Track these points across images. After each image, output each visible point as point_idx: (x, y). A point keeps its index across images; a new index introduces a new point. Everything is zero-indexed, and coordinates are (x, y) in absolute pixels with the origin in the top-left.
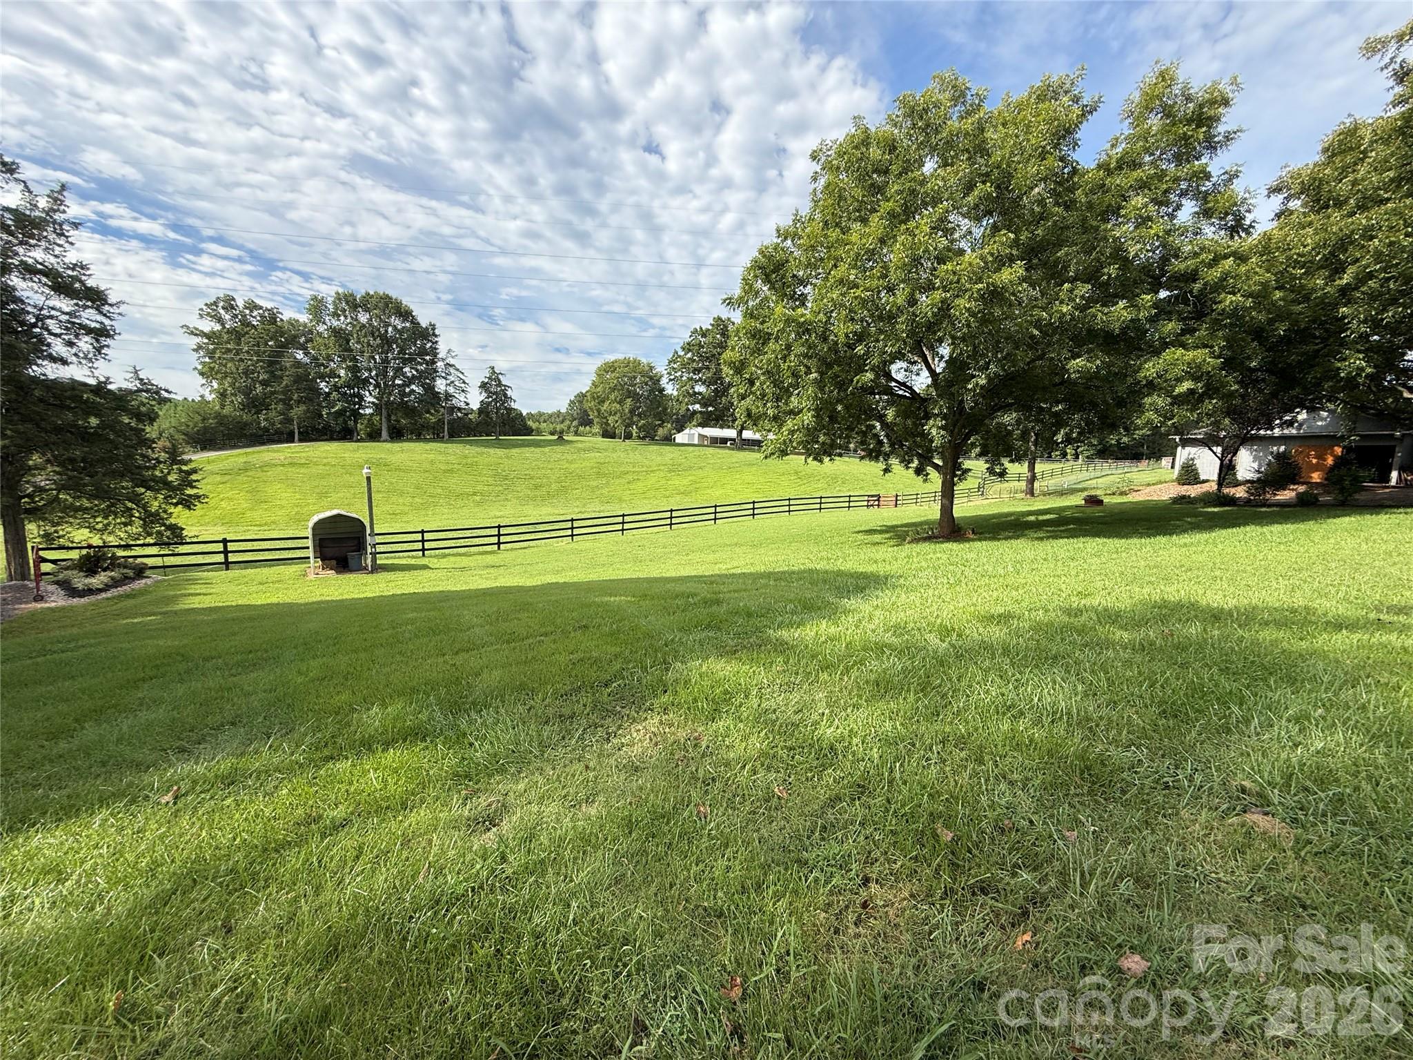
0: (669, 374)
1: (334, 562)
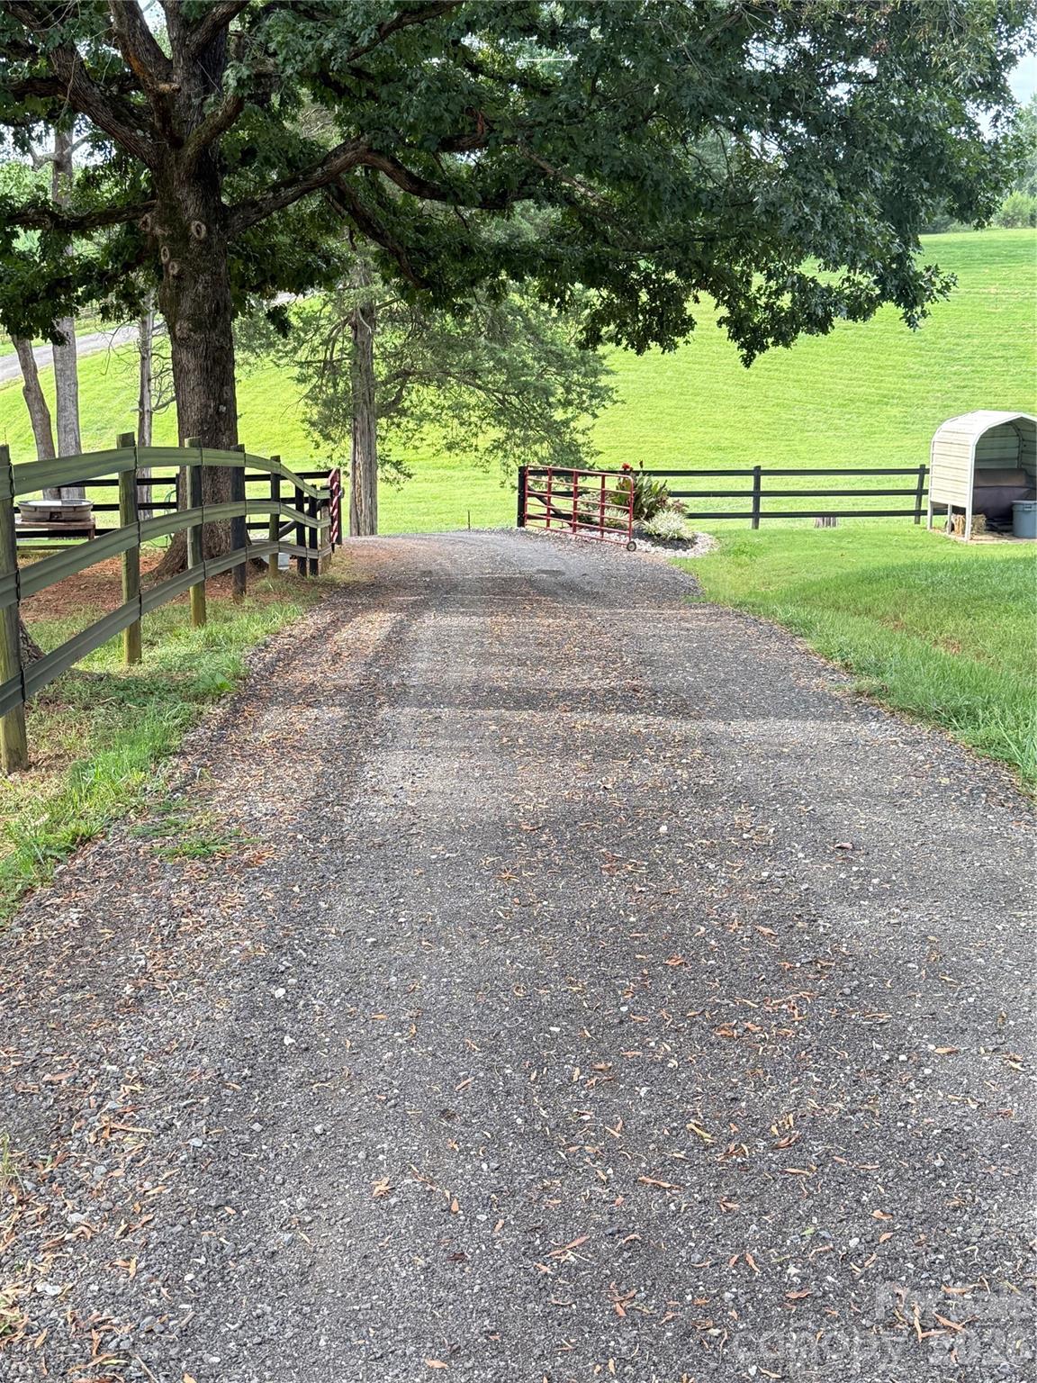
1: (982, 519)
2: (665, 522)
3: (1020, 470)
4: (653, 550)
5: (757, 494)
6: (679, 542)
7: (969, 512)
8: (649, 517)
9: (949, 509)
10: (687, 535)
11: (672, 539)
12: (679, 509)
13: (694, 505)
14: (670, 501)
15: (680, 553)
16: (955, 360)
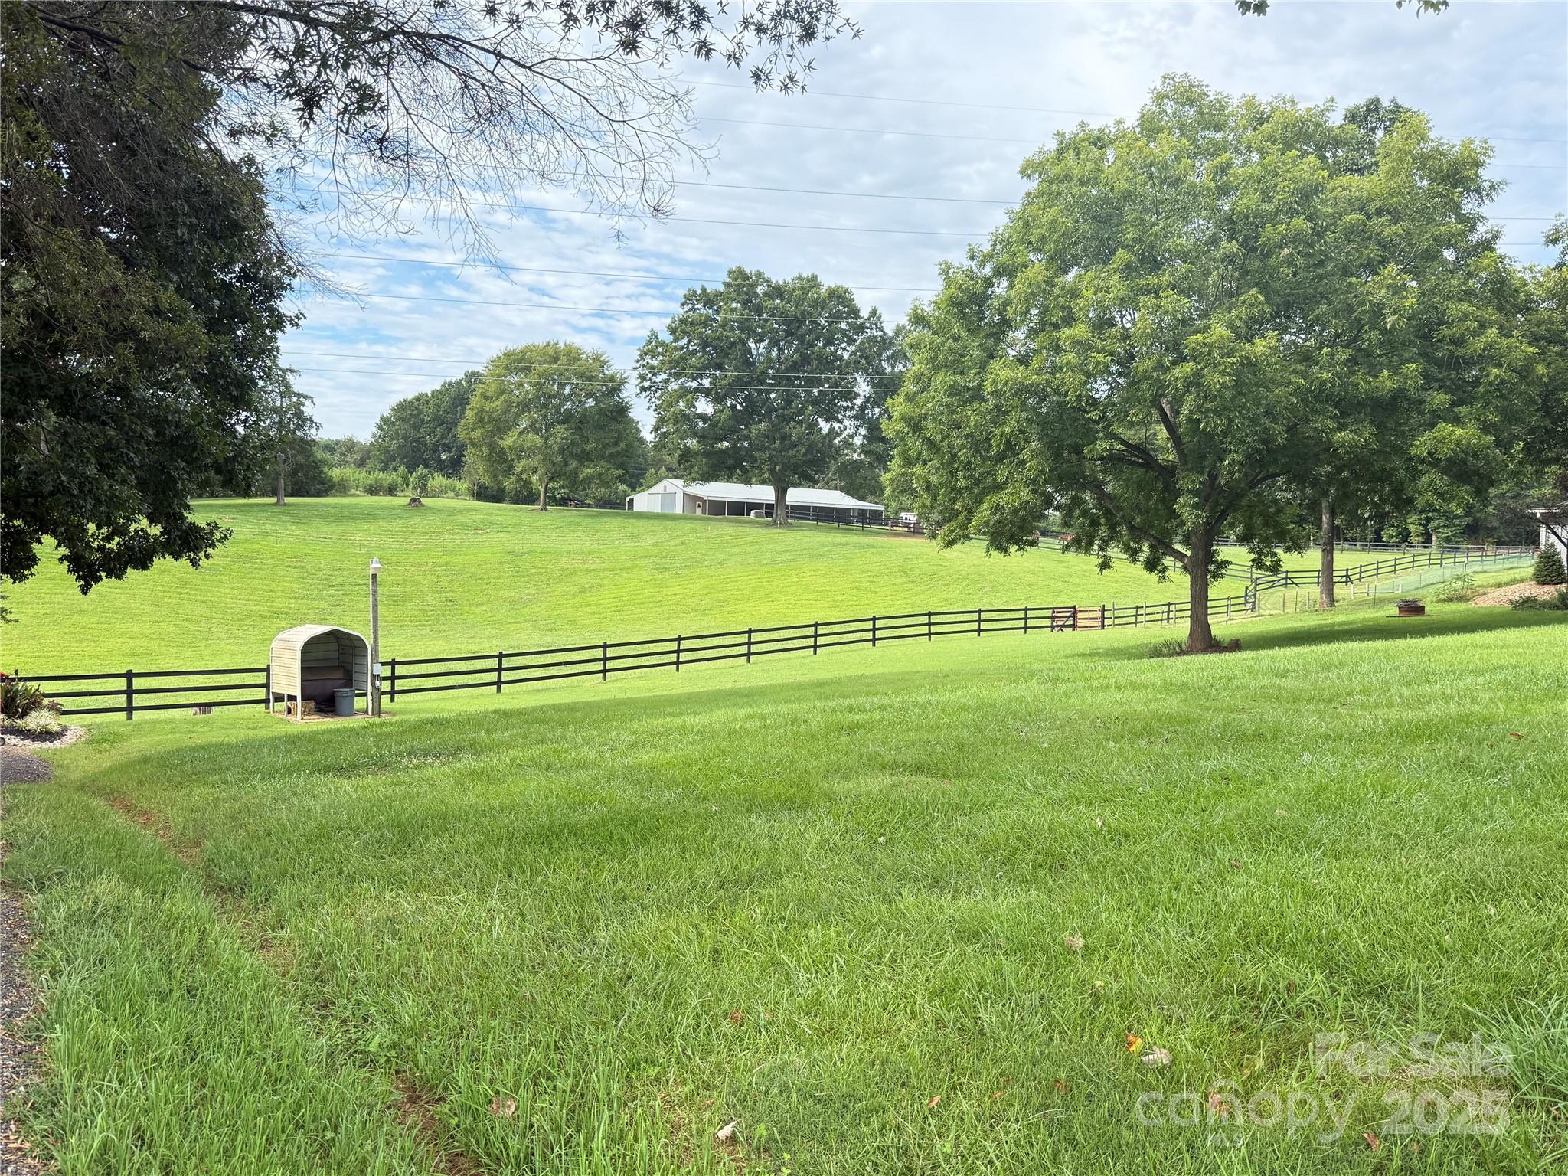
0: (643, 378)
1: (311, 704)
2: (37, 720)
3: (340, 667)
4: (21, 743)
5: (130, 692)
6: (47, 735)
7: (299, 699)
8: (24, 715)
9: (286, 698)
10: (56, 728)
11: (41, 733)
12: (54, 708)
13: (68, 703)
14: (46, 701)
15: (47, 745)
16: (329, 586)
